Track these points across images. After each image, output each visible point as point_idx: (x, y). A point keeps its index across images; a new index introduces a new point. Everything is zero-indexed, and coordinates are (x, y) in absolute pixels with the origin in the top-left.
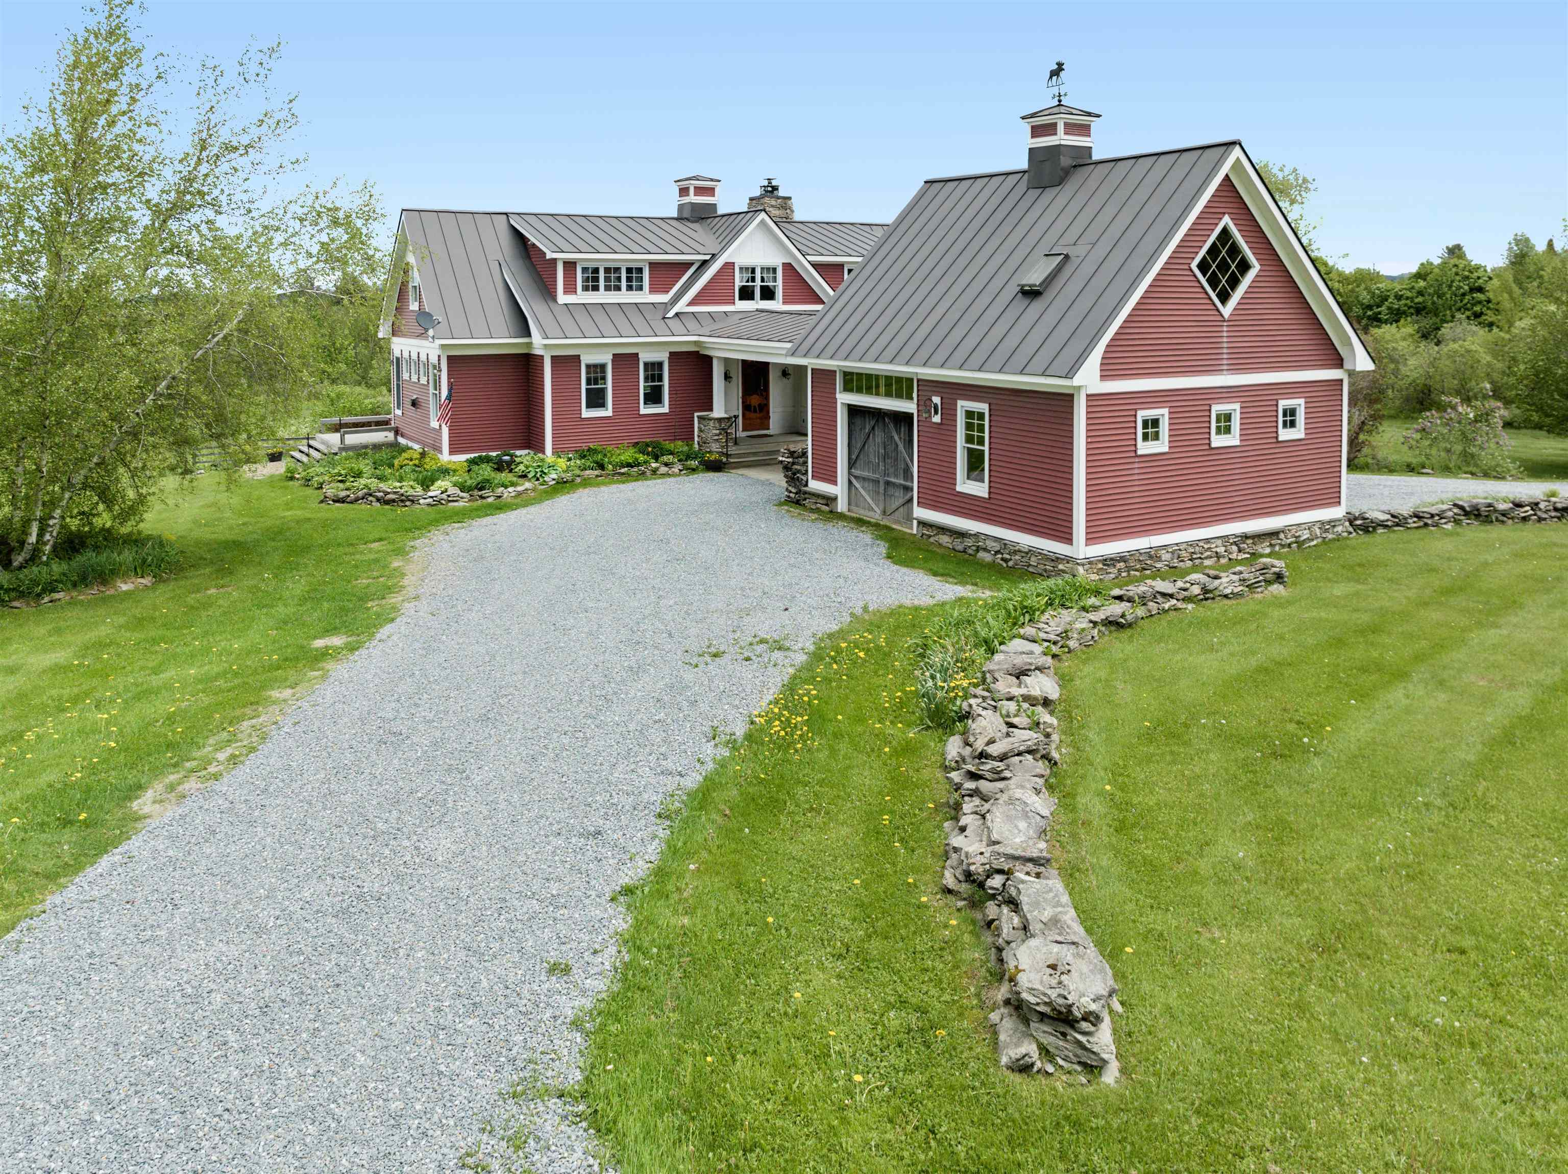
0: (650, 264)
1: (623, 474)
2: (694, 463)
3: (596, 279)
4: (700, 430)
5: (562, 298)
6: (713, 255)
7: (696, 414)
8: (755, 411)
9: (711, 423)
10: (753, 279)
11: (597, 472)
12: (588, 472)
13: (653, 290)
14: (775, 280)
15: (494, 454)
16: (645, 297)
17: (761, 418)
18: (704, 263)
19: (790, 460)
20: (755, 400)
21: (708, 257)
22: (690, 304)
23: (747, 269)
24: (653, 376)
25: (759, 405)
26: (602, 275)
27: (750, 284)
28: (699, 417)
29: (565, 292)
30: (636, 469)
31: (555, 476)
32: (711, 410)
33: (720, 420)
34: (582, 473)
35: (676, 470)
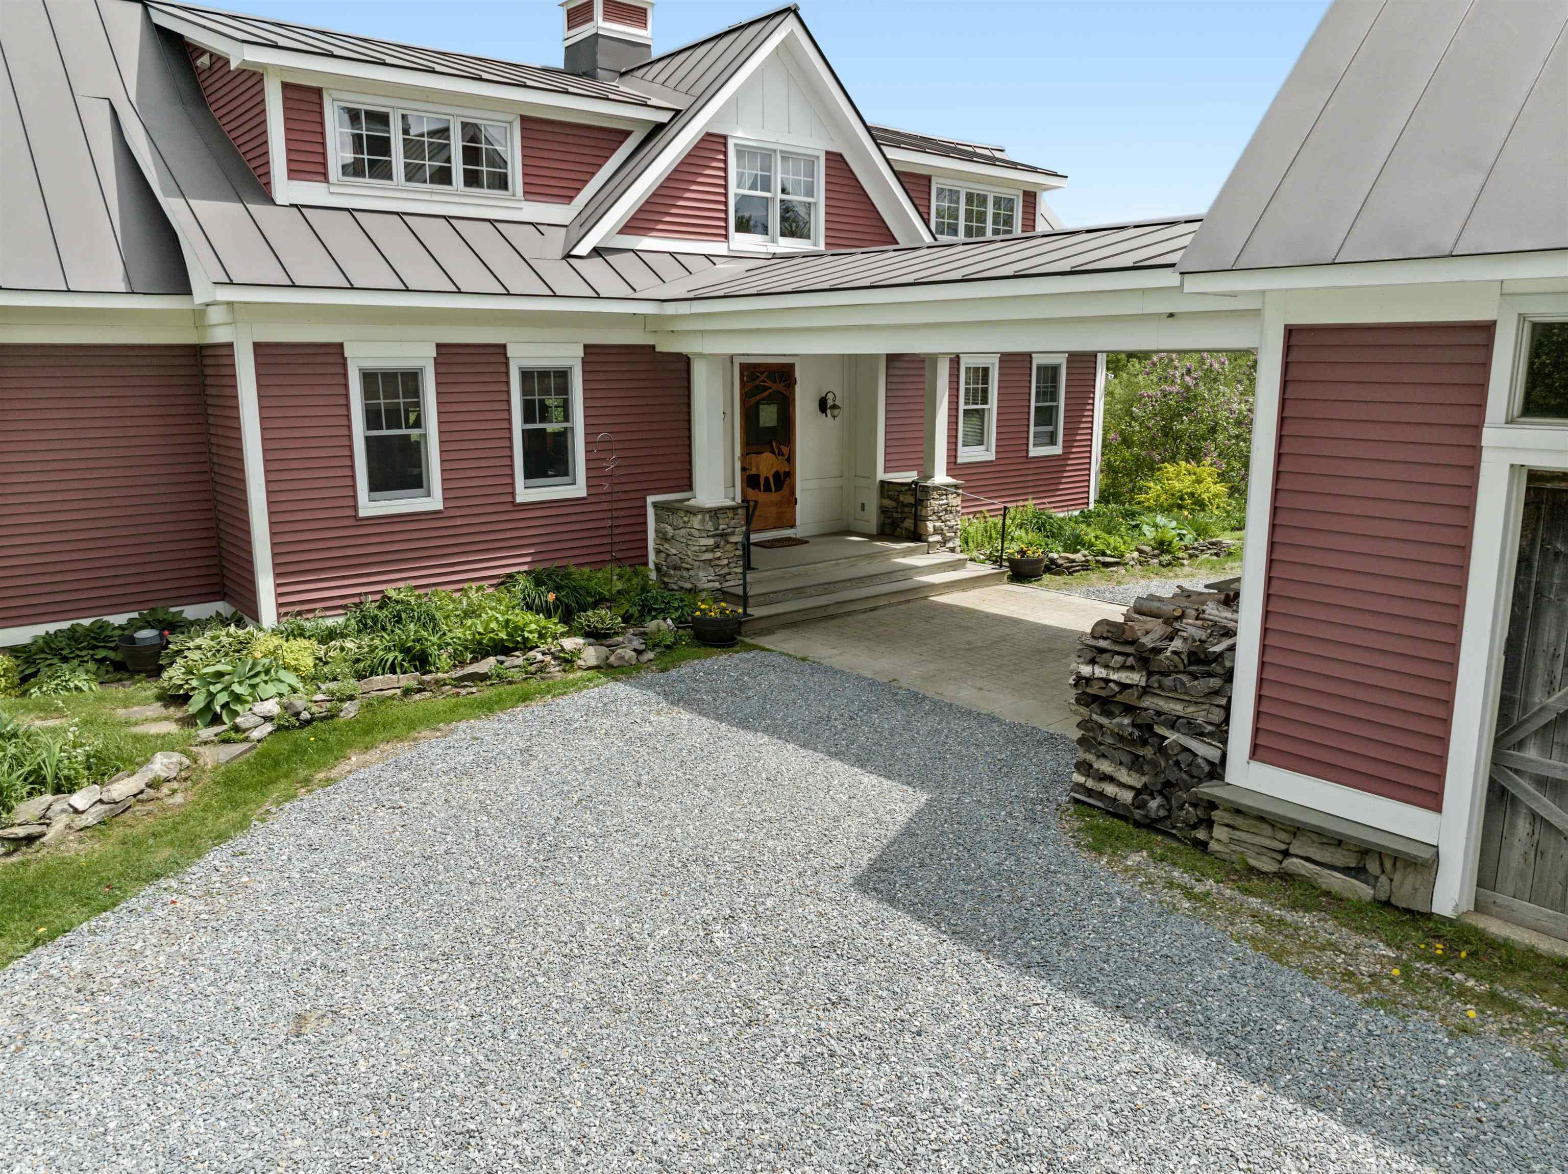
0: (524, 119)
1: (484, 677)
2: (661, 626)
3: (382, 147)
4: (662, 537)
5: (286, 190)
6: (678, 112)
7: (650, 499)
8: (768, 489)
9: (696, 521)
10: (766, 182)
11: (408, 680)
12: (378, 681)
13: (533, 190)
14: (810, 192)
15: (119, 620)
16: (515, 205)
17: (778, 504)
18: (657, 130)
19: (1135, 678)
20: (767, 464)
21: (664, 117)
23: (753, 155)
24: (545, 406)
25: (776, 475)
26: (397, 137)
27: (759, 193)
28: (656, 505)
29: (294, 176)
30: (518, 659)
31: (272, 707)
32: (688, 485)
33: (715, 513)
34: (363, 685)
35: (629, 654)
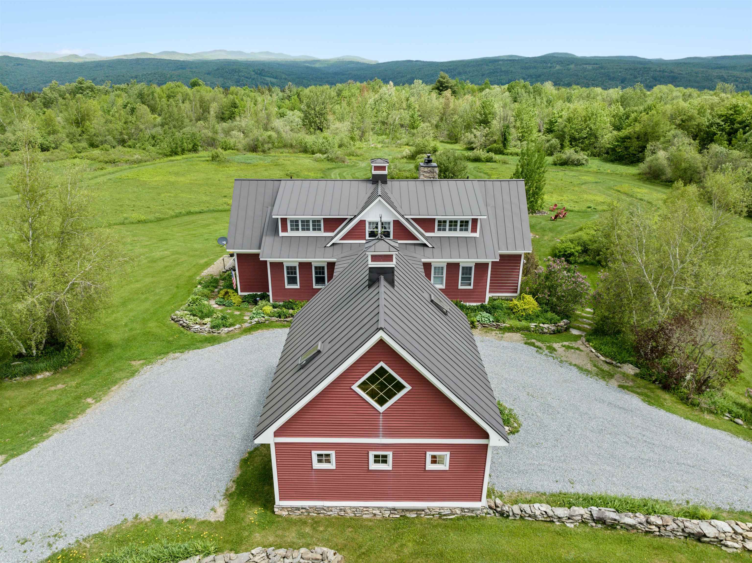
0: (325, 220)
3: (297, 225)
5: (281, 234)
6: (355, 216)
10: (377, 228)
12: (273, 318)
13: (325, 231)
14: (389, 228)
16: (322, 234)
18: (351, 220)
21: (352, 217)
22: (342, 239)
23: (373, 223)
24: (320, 272)
26: (300, 224)
27: (375, 230)
29: (282, 231)
31: (257, 320)
34: (270, 319)
